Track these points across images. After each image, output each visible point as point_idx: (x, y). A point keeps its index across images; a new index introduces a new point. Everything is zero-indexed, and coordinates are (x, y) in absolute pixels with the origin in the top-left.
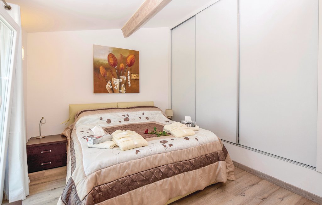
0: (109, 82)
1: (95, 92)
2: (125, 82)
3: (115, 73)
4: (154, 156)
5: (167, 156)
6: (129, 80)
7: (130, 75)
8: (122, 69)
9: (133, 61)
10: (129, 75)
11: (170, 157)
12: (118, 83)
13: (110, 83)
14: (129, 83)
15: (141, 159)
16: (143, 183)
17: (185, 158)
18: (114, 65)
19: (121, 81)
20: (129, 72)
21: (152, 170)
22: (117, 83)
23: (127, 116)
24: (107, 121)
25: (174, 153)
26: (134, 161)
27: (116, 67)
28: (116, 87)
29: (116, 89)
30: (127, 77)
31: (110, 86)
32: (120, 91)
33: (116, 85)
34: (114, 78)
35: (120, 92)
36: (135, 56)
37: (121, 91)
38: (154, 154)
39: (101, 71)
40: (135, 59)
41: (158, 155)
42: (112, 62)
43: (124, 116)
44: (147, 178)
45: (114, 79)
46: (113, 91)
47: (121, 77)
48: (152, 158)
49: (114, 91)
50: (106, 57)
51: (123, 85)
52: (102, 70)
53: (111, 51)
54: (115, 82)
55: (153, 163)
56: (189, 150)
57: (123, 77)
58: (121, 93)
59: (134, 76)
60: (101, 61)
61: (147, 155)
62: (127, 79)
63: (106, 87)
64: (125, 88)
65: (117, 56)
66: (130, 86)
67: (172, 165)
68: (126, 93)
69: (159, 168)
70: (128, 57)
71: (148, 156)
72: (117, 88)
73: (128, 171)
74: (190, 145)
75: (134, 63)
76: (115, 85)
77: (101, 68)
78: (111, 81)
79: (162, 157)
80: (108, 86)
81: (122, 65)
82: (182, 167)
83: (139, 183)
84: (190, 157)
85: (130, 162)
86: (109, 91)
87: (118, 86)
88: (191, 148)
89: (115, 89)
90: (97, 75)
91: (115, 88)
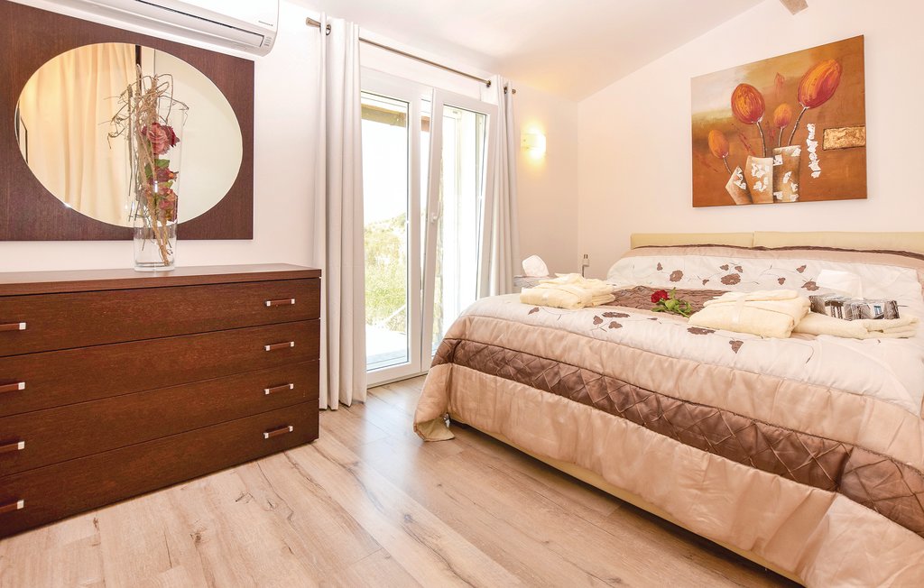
0: (737, 173)
1: (698, 202)
2: (795, 163)
3: (758, 142)
4: (561, 333)
5: (590, 348)
6: (813, 157)
7: (820, 138)
8: (783, 123)
9: (830, 82)
10: (811, 136)
11: (596, 354)
12: (769, 171)
13: (741, 175)
14: (815, 166)
15: (532, 327)
16: (519, 376)
17: (645, 380)
18: (754, 116)
19: (777, 164)
20: (811, 128)
21: (545, 362)
22: (763, 173)
23: (736, 272)
24: (671, 276)
25: (613, 350)
26: (518, 324)
27: (760, 120)
28: (759, 184)
29: (761, 190)
30: (804, 146)
31: (738, 183)
32: (775, 197)
33: (761, 180)
34: (753, 158)
35: (775, 200)
36: (837, 61)
37: (779, 195)
38: (561, 329)
39: (711, 144)
40: (840, 72)
41: (570, 334)
42: (745, 108)
43: (726, 268)
44: (528, 370)
45: (753, 162)
46: (749, 197)
47: (781, 149)
48: (553, 335)
49: (754, 198)
50: (725, 102)
51: (787, 177)
52: (714, 142)
53: (742, 78)
54: (755, 169)
55: (551, 345)
56: (671, 363)
57: (788, 149)
58: (781, 202)
59: (835, 138)
60: (711, 118)
61: (547, 323)
62: (805, 154)
63: (727, 187)
64: (794, 186)
65: (764, 86)
66: (815, 175)
67: (592, 377)
68: (799, 200)
69: (561, 365)
70: (808, 74)
71: (547, 327)
72: (765, 187)
73: (503, 339)
74: (683, 351)
75: (834, 89)
76: (756, 180)
77: (711, 136)
78: (743, 167)
79: (577, 343)
80: (734, 184)
81: (781, 112)
82: (622, 397)
83: (511, 370)
84: (667, 386)
85: (512, 323)
86: (735, 200)
87: (768, 181)
88: (682, 361)
89: (758, 193)
90: (700, 157)
91: (758, 186)
